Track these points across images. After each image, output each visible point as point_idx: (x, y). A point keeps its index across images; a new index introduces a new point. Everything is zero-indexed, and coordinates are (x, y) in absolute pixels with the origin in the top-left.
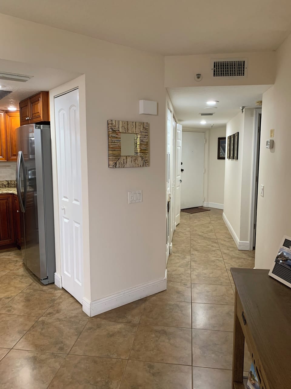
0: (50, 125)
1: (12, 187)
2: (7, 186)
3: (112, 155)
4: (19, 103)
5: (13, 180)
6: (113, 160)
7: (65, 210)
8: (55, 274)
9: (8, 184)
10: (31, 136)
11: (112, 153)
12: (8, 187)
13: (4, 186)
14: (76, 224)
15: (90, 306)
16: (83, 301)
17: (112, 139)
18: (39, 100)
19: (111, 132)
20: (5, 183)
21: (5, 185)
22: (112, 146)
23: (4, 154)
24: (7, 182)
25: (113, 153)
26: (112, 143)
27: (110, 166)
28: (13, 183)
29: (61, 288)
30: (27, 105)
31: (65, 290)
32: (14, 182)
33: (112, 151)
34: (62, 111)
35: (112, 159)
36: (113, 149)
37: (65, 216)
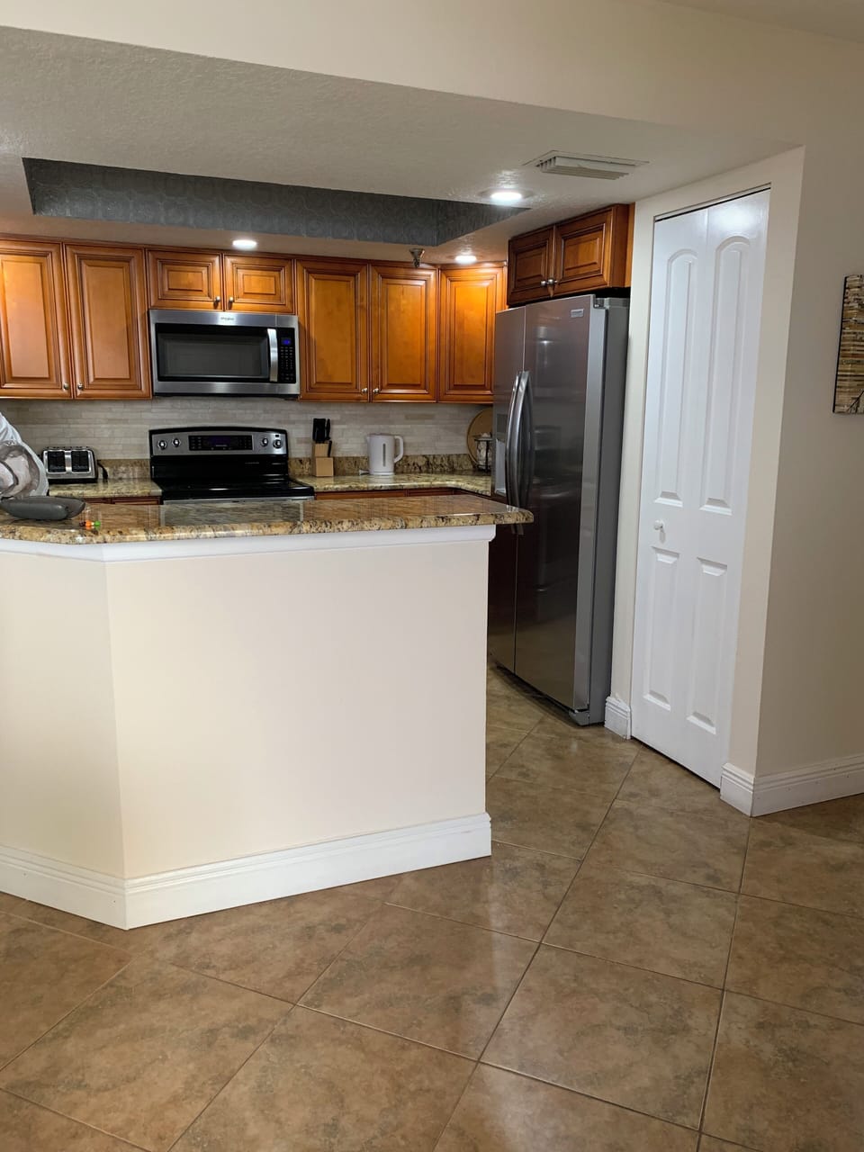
0: (629, 297)
1: (436, 473)
2: (424, 469)
3: (850, 376)
4: (509, 241)
5: (439, 455)
6: (852, 390)
7: (662, 531)
8: (609, 699)
9: (428, 463)
10: (541, 337)
11: (851, 371)
12: (427, 472)
13: (418, 470)
14: (704, 567)
15: (752, 788)
16: (725, 773)
17: (856, 331)
18: (602, 230)
19: (856, 309)
20: (421, 462)
21: (420, 468)
22: (854, 350)
23: (431, 384)
24: (425, 459)
25: (854, 371)
26: (856, 343)
27: (837, 409)
28: (439, 462)
29: (629, 738)
30: (545, 245)
31: (641, 742)
32: (442, 461)
33: (852, 364)
34: (681, 257)
35: (850, 387)
36: (857, 359)
37: (661, 546)
